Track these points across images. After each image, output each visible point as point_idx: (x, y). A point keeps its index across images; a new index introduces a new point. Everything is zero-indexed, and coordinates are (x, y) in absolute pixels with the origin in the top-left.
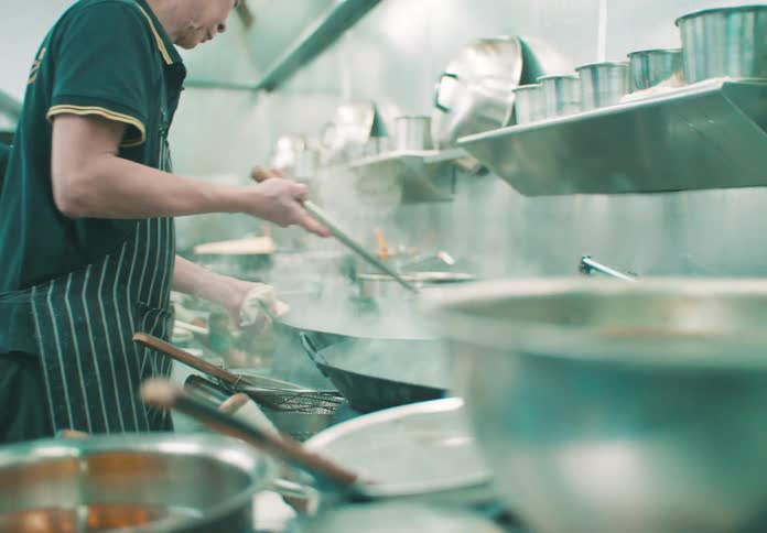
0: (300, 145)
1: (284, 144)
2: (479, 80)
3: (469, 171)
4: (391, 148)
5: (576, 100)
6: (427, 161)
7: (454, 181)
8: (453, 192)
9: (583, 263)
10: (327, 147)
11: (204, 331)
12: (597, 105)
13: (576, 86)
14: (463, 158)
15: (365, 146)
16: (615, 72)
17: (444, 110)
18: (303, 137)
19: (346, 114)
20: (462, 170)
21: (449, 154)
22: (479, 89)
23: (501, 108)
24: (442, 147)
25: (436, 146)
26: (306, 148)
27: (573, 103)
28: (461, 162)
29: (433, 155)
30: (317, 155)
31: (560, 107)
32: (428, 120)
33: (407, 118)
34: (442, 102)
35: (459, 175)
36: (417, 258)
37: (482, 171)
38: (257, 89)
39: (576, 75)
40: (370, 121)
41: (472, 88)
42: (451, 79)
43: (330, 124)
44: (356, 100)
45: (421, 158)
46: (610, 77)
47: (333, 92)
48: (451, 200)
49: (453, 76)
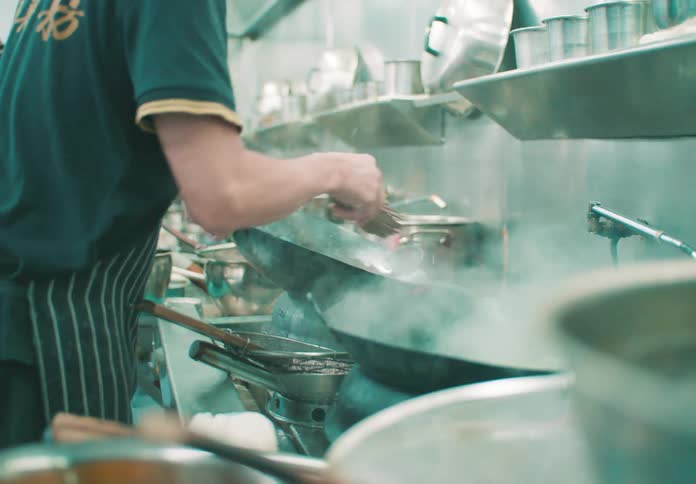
0: (285, 90)
1: (270, 89)
2: (470, 24)
3: (460, 115)
4: (380, 92)
5: (583, 41)
6: (417, 105)
7: (443, 125)
8: (443, 135)
9: (592, 211)
10: (313, 92)
11: (202, 276)
12: (611, 46)
13: (583, 27)
14: (455, 102)
15: (351, 90)
16: (629, 11)
17: (434, 53)
18: (289, 82)
19: (331, 59)
20: (453, 113)
21: (440, 98)
22: (470, 33)
23: (493, 51)
24: (433, 92)
25: (427, 90)
26: (290, 92)
27: (579, 45)
28: (453, 106)
29: (423, 99)
30: (303, 100)
31: (567, 49)
32: (417, 65)
33: (397, 62)
34: (433, 46)
35: (449, 119)
36: (407, 201)
37: (475, 115)
38: (242, 37)
39: (584, 15)
40: (354, 66)
41: (462, 33)
42: (440, 23)
43: (316, 70)
44: (339, 45)
45: (411, 102)
46: (623, 18)
47: (317, 38)
48: (442, 143)
49: (443, 20)
